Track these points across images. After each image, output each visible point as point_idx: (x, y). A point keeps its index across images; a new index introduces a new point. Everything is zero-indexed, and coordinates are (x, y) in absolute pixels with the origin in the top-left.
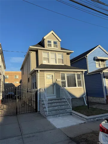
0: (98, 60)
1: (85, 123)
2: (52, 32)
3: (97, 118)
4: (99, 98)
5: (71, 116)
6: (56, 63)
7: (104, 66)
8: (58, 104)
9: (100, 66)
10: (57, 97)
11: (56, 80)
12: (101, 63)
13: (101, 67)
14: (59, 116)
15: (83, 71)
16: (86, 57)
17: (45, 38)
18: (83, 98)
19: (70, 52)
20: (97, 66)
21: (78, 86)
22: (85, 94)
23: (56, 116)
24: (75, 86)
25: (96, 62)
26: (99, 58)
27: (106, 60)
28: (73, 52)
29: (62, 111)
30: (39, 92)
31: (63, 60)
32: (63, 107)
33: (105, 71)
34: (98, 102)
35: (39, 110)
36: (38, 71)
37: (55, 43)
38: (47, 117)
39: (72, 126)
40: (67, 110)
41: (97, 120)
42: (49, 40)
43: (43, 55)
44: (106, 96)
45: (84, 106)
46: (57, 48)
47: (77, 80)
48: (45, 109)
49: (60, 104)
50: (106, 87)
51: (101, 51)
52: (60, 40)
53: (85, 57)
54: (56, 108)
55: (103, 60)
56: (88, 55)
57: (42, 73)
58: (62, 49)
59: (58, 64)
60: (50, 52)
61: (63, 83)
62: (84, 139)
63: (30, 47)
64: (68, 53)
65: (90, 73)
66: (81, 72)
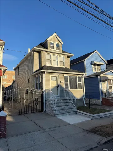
0: (94, 65)
1: (92, 120)
2: (55, 34)
3: (100, 116)
4: (95, 100)
5: (77, 115)
6: (58, 65)
7: (100, 71)
8: (63, 104)
9: (96, 70)
10: (60, 98)
11: (60, 82)
12: (97, 68)
13: (97, 72)
14: (66, 115)
15: (84, 75)
16: (85, 61)
17: (48, 40)
18: (83, 99)
19: (71, 56)
20: (94, 71)
21: (79, 88)
22: (85, 96)
23: (64, 115)
24: (76, 88)
25: (93, 66)
26: (96, 62)
27: (101, 65)
28: (74, 55)
29: (68, 110)
30: (45, 93)
31: (64, 62)
32: (68, 107)
33: (102, 75)
34: (93, 104)
35: (45, 110)
36: (44, 72)
37: (57, 45)
38: (57, 116)
39: (82, 122)
40: (73, 110)
41: (101, 117)
42: (52, 42)
43: (46, 56)
44: (102, 98)
45: (83, 106)
46: (59, 51)
47: (78, 83)
48: (53, 109)
49: (65, 104)
50: (102, 90)
51: (98, 56)
52: (62, 43)
53: (83, 61)
54: (63, 107)
55: (98, 65)
56: (86, 59)
57: (48, 74)
58: (63, 52)
59: (59, 66)
60: (52, 54)
61: (66, 85)
62: (98, 130)
63: (35, 48)
64: (68, 56)
65: (87, 77)
66: (82, 75)
